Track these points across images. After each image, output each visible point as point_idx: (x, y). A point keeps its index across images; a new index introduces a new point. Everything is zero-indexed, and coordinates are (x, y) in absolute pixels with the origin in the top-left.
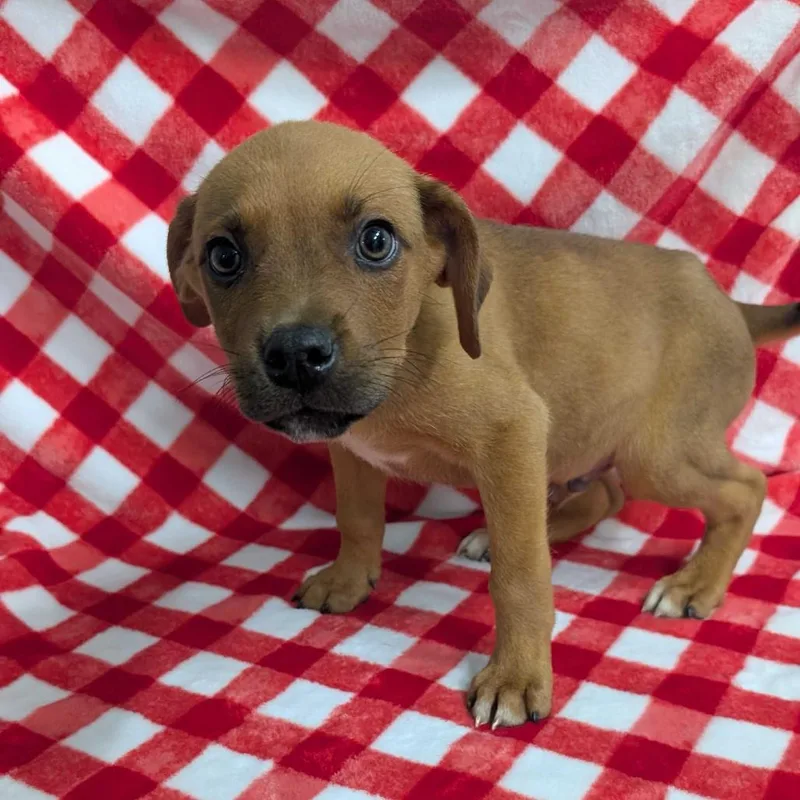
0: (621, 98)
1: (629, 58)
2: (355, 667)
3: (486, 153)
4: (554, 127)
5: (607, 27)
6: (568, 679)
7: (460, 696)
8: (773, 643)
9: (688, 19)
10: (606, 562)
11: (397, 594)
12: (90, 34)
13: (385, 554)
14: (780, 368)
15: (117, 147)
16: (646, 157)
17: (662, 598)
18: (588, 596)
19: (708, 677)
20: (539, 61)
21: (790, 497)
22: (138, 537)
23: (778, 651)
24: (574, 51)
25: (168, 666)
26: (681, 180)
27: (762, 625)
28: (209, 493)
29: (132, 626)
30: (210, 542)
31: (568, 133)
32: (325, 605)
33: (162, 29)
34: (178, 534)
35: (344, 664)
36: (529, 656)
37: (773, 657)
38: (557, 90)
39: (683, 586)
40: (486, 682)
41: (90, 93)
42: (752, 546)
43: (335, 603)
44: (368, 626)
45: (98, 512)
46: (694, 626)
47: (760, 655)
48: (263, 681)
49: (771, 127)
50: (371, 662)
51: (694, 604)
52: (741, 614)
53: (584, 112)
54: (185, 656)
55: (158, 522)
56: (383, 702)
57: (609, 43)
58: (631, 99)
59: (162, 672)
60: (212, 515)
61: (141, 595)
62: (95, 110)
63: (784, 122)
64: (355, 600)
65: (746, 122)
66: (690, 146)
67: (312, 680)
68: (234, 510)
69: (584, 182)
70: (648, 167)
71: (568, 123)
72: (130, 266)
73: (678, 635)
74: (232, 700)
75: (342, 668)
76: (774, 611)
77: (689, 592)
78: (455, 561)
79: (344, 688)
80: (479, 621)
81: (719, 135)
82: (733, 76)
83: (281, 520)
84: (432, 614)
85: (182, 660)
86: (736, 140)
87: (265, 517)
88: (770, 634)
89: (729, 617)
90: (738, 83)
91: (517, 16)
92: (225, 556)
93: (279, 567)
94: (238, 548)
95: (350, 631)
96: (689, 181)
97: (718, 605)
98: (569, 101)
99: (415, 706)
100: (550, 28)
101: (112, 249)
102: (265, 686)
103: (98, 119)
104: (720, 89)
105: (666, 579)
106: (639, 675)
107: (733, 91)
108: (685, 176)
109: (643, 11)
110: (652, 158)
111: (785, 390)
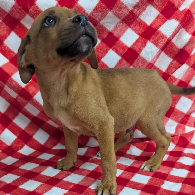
0: (135, 43)
1: (137, 34)
2: (69, 183)
3: (102, 56)
4: (119, 50)
5: (132, 26)
6: (121, 186)
7: (94, 191)
8: (171, 177)
9: (152, 24)
10: (132, 157)
11: (81, 165)
12: (3, 25)
13: (78, 155)
14: (175, 111)
15: (11, 54)
16: (141, 58)
17: (145, 166)
18: (127, 166)
19: (155, 186)
20: (115, 34)
21: (177, 142)
22: (16, 151)
23: (172, 179)
24: (124, 31)
25: (22, 183)
26: (150, 64)
27: (169, 173)
28: (34, 140)
29: (13, 173)
30: (34, 152)
31: (122, 52)
32: (62, 168)
33: (21, 24)
34: (26, 150)
35: (66, 183)
36: (111, 180)
37: (171, 181)
38: (120, 41)
39: (150, 164)
40: (100, 187)
41: (4, 40)
42: (167, 154)
43: (64, 168)
44: (73, 174)
45: (6, 145)
46: (152, 173)
47: (168, 180)
48: (45, 187)
49: (171, 51)
50: (73, 183)
51: (153, 168)
52: (164, 170)
53: (126, 47)
54: (26, 181)
55: (22, 147)
56: (75, 192)
57: (132, 30)
58: (138, 44)
59: (20, 185)
60: (35, 146)
61: (16, 166)
62: (5, 44)
63: (175, 50)
64: (70, 167)
65: (165, 49)
66: (152, 56)
67: (58, 187)
68: (41, 144)
69: (126, 64)
70: (142, 60)
71: (122, 49)
72: (14, 83)
73: (148, 175)
74: (37, 192)
75: (65, 184)
76: (172, 170)
77: (152, 165)
78: (95, 157)
79: (65, 189)
80: (100, 172)
81: (159, 53)
82: (162, 39)
83: (52, 147)
84: (89, 170)
85: (25, 182)
86: (163, 54)
87: (48, 146)
88: (171, 175)
89: (161, 171)
90: (164, 40)
91: (110, 23)
92: (38, 156)
93: (51, 159)
94: (41, 154)
95: (68, 175)
96: (152, 64)
97: (159, 168)
98: (123, 44)
99: (83, 194)
100: (118, 26)
101: (9, 79)
102: (45, 189)
103: (6, 47)
104: (159, 41)
105: (146, 162)
106: (138, 185)
107: (162, 42)
108: (151, 63)
109: (141, 22)
110: (143, 58)
111: (176, 116)
